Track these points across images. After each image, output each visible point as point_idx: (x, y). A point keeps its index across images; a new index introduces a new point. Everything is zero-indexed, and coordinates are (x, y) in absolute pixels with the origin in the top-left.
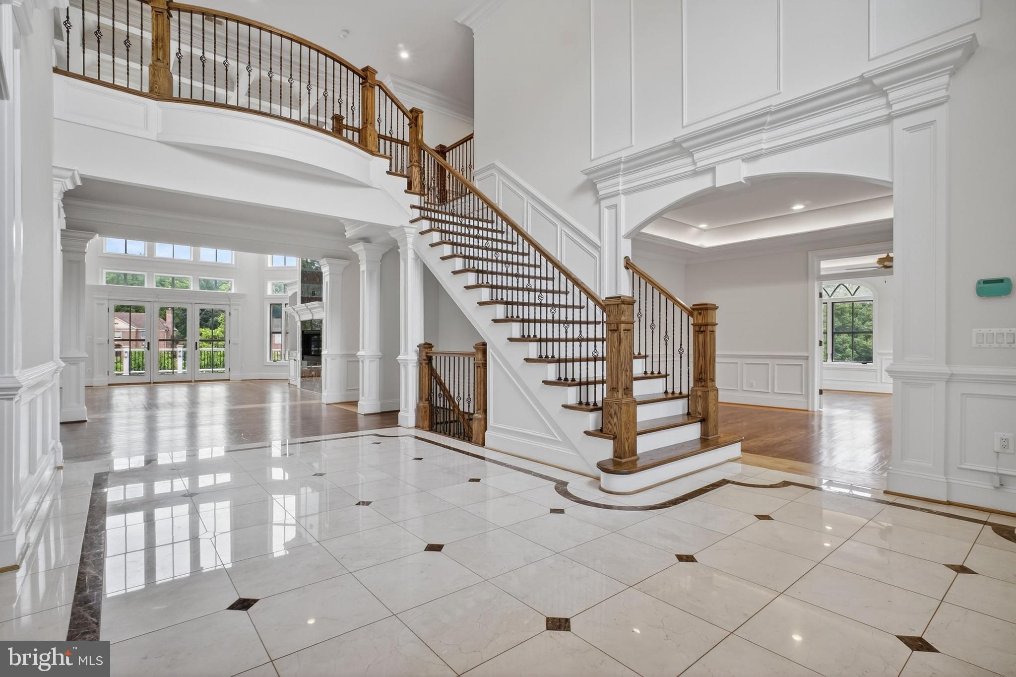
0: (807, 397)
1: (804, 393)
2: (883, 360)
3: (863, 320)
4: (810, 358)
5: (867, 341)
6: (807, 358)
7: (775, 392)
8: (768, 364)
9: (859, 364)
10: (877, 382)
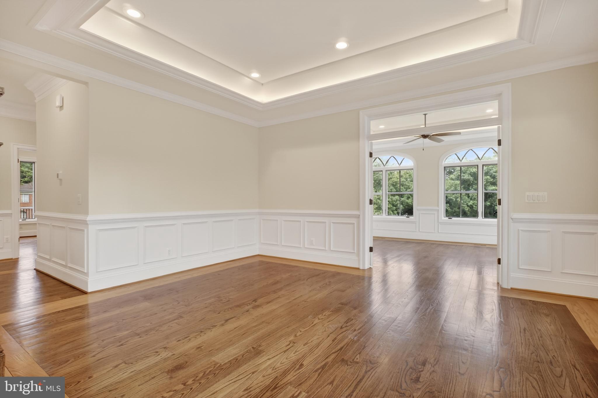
0: (358, 255)
1: (355, 252)
2: (420, 214)
3: (406, 188)
4: (361, 217)
5: (408, 200)
6: (358, 217)
7: (332, 249)
8: (325, 222)
9: (404, 217)
10: (416, 231)
